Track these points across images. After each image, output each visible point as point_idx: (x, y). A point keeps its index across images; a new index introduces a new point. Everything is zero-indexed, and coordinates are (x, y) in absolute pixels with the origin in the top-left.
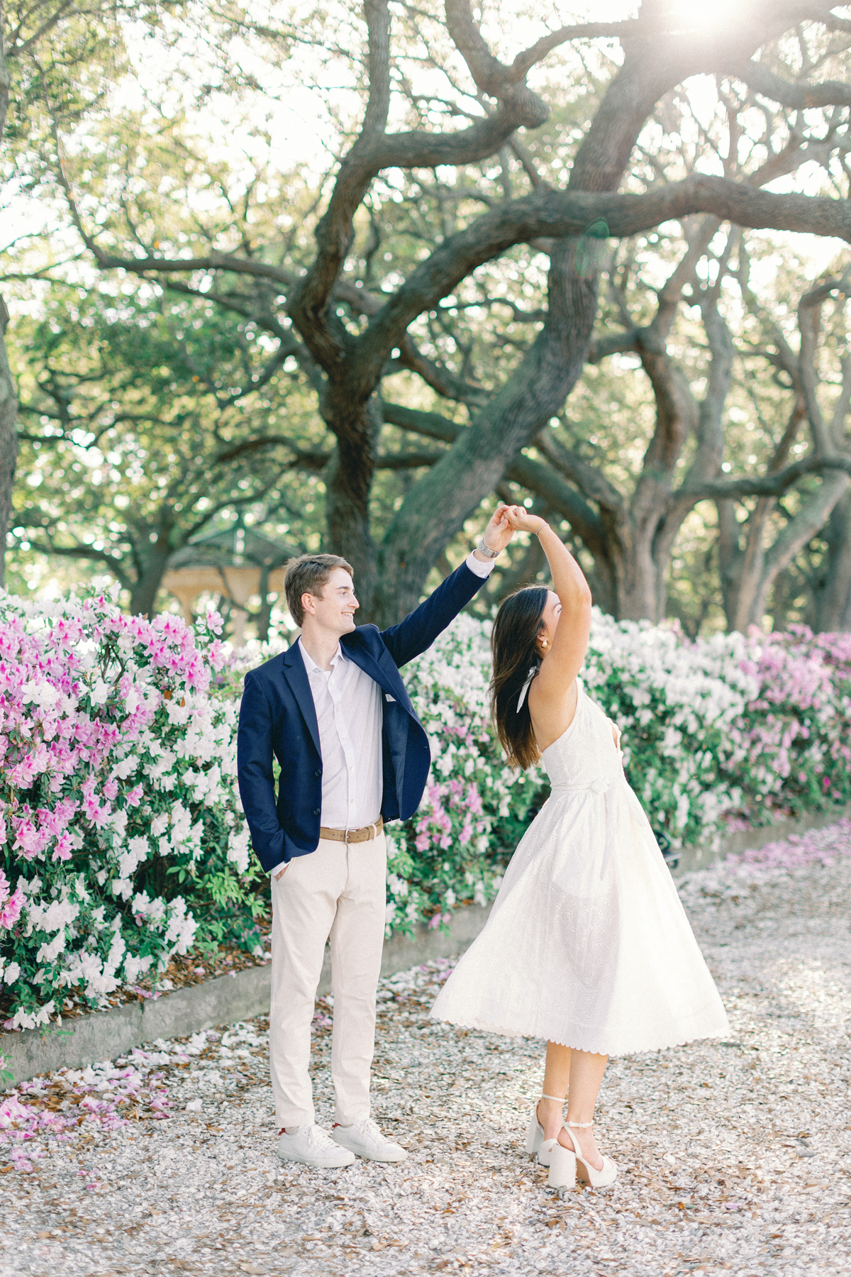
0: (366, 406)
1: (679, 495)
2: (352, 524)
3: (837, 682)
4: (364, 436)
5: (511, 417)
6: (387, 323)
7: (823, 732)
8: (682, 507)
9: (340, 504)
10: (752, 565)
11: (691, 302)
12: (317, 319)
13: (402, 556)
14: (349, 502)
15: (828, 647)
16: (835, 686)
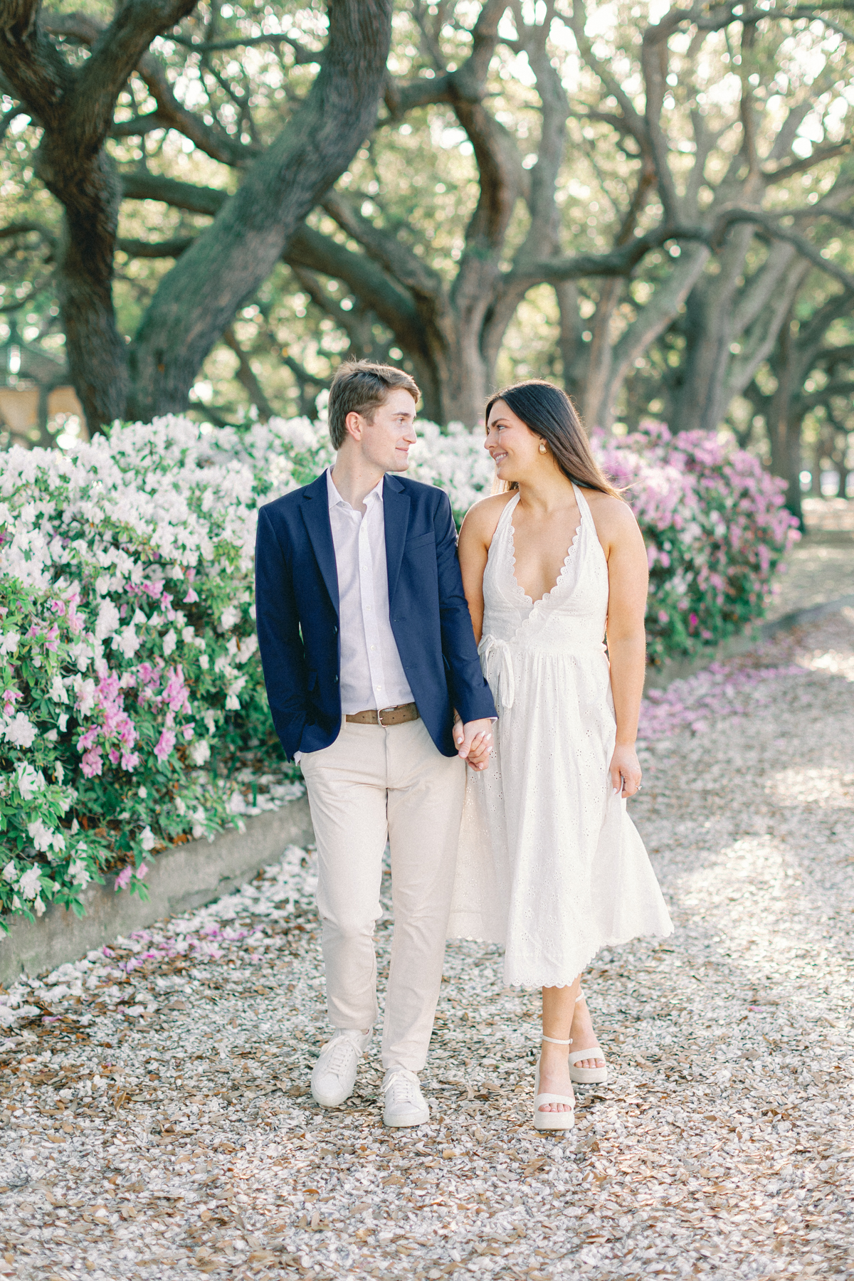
0: (95, 164)
1: (508, 278)
2: (92, 317)
3: (703, 492)
4: (96, 201)
5: (289, 175)
6: (114, 47)
7: (687, 557)
8: (512, 293)
9: (74, 292)
10: (598, 362)
11: (515, 47)
12: (21, 44)
13: (159, 355)
14: (87, 289)
15: (690, 449)
16: (701, 498)
